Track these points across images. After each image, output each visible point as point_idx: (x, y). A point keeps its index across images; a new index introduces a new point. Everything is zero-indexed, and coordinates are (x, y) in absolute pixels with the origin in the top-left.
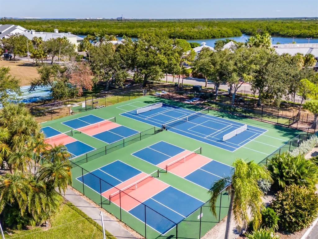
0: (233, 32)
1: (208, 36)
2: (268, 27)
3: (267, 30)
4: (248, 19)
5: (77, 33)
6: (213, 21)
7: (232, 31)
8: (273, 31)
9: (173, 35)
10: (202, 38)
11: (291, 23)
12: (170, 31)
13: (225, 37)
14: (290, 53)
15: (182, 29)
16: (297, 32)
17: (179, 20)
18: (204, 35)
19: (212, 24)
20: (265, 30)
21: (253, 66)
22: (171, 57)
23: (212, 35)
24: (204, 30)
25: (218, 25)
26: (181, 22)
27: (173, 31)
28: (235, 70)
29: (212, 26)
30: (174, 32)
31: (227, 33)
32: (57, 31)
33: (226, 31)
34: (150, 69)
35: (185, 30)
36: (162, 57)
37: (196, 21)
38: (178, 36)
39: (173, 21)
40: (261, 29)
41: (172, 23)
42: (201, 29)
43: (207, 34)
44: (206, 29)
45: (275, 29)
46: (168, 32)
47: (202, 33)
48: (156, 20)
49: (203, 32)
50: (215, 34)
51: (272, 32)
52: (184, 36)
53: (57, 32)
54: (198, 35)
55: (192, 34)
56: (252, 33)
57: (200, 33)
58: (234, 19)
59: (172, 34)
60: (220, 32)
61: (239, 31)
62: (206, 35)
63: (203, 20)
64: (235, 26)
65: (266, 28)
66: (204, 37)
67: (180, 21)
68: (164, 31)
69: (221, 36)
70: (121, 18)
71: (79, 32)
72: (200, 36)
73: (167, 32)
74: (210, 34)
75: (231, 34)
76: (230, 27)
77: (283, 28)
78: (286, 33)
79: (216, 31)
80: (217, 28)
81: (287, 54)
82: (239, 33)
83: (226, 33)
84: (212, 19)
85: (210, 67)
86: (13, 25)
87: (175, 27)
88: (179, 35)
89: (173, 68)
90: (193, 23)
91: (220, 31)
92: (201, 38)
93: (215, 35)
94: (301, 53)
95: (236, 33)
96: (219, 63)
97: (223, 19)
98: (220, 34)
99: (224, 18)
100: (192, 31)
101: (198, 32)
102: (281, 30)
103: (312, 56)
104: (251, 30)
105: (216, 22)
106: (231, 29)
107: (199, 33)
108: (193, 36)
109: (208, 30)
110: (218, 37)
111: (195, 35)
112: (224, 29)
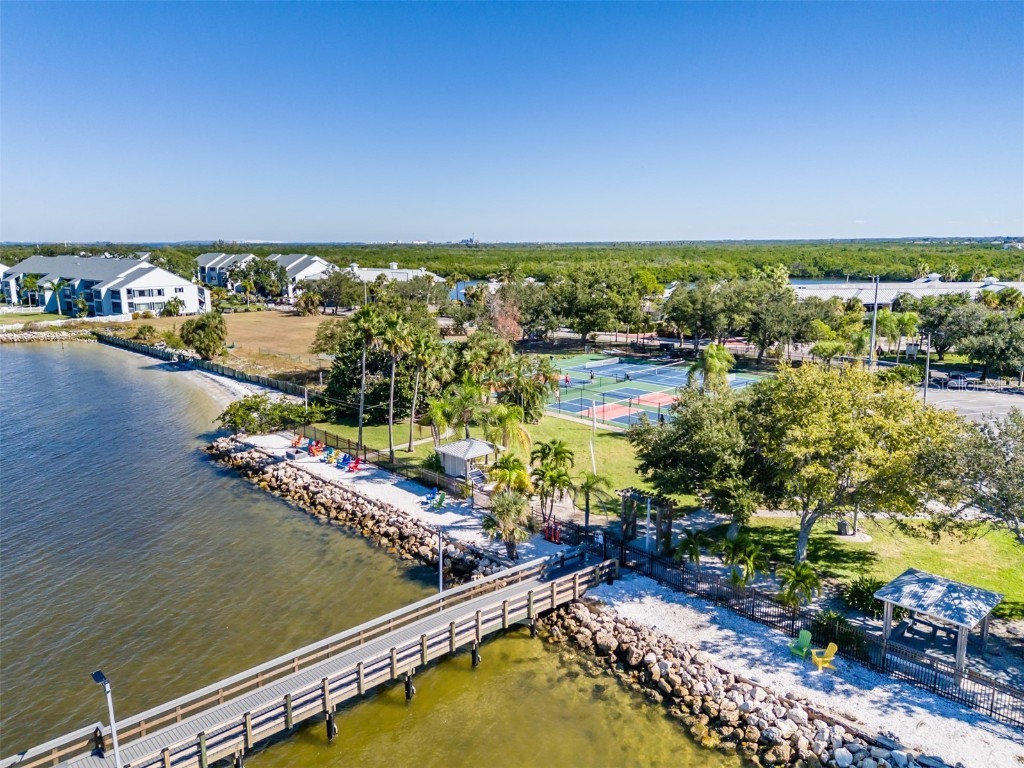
0: (739, 270)
1: (682, 276)
2: (818, 259)
3: (815, 266)
4: (781, 241)
6: (694, 247)
7: (735, 268)
8: (829, 267)
11: (881, 250)
14: (819, 296)
16: (881, 269)
17: (614, 244)
18: (673, 276)
19: (691, 253)
21: (748, 305)
22: (629, 297)
24: (673, 264)
25: (705, 255)
26: (619, 250)
28: (723, 311)
29: (692, 258)
31: (725, 271)
32: (394, 265)
34: (597, 315)
36: (614, 296)
37: (654, 248)
39: (598, 247)
40: (802, 263)
41: (598, 251)
42: (668, 264)
43: (680, 274)
44: (678, 263)
45: (834, 263)
48: (557, 244)
49: (673, 270)
51: (826, 269)
53: (395, 267)
54: (661, 276)
58: (746, 242)
60: (709, 269)
62: (678, 275)
63: (670, 243)
64: (745, 257)
65: (812, 261)
67: (615, 247)
70: (471, 240)
72: (665, 277)
74: (687, 274)
76: (733, 259)
77: (850, 262)
78: (855, 271)
79: (701, 267)
80: (702, 261)
81: (816, 297)
83: (723, 273)
84: (693, 242)
85: (688, 306)
86: (306, 256)
89: (631, 314)
90: (647, 251)
91: (708, 266)
94: (840, 296)
96: (700, 302)
97: (720, 242)
98: (710, 273)
99: (722, 239)
100: (647, 266)
102: (846, 266)
103: (857, 301)
105: (702, 249)
106: (734, 263)
109: (682, 264)
112: (719, 262)
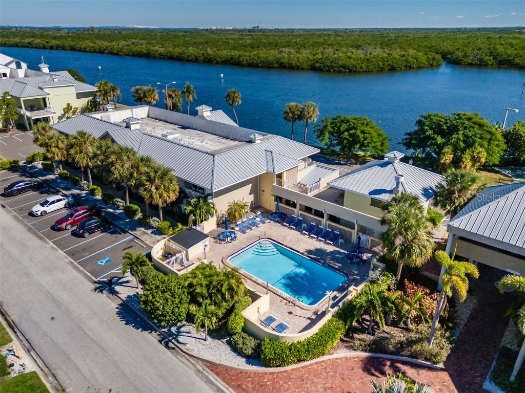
0: (428, 58)
1: (382, 66)
2: (493, 49)
5: (165, 56)
6: (386, 33)
7: (425, 57)
9: (319, 65)
10: (372, 71)
12: (315, 55)
13: (414, 68)
15: (336, 52)
18: (375, 65)
20: (486, 55)
23: (389, 65)
24: (374, 54)
25: (397, 43)
26: (339, 36)
27: (320, 56)
29: (388, 46)
30: (321, 59)
31: (417, 60)
33: (416, 57)
35: (342, 55)
38: (328, 66)
40: (480, 52)
42: (370, 53)
43: (381, 63)
44: (378, 52)
46: (311, 57)
47: (371, 62)
49: (374, 60)
50: (396, 63)
51: (499, 59)
52: (339, 68)
54: (364, 66)
55: (353, 62)
56: (461, 60)
57: (368, 60)
59: (318, 62)
60: (405, 58)
61: (439, 57)
62: (378, 65)
65: (488, 51)
66: (375, 68)
67: (336, 33)
68: (304, 55)
69: (406, 66)
70: (258, 27)
71: (169, 55)
72: (368, 66)
73: (308, 58)
74: (386, 64)
75: (424, 62)
79: (398, 57)
80: (398, 50)
82: (438, 61)
83: (415, 61)
87: (324, 48)
88: (329, 64)
91: (404, 56)
92: (369, 71)
93: (396, 66)
95: (433, 60)
98: (405, 62)
100: (354, 56)
101: (364, 59)
102: (517, 56)
104: (460, 54)
105: (392, 35)
106: (424, 52)
107: (366, 60)
108: (355, 67)
109: (382, 54)
110: (401, 68)
111: (359, 64)
112: (412, 52)
